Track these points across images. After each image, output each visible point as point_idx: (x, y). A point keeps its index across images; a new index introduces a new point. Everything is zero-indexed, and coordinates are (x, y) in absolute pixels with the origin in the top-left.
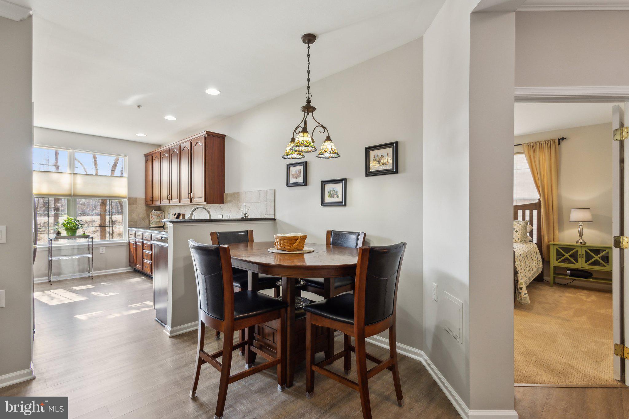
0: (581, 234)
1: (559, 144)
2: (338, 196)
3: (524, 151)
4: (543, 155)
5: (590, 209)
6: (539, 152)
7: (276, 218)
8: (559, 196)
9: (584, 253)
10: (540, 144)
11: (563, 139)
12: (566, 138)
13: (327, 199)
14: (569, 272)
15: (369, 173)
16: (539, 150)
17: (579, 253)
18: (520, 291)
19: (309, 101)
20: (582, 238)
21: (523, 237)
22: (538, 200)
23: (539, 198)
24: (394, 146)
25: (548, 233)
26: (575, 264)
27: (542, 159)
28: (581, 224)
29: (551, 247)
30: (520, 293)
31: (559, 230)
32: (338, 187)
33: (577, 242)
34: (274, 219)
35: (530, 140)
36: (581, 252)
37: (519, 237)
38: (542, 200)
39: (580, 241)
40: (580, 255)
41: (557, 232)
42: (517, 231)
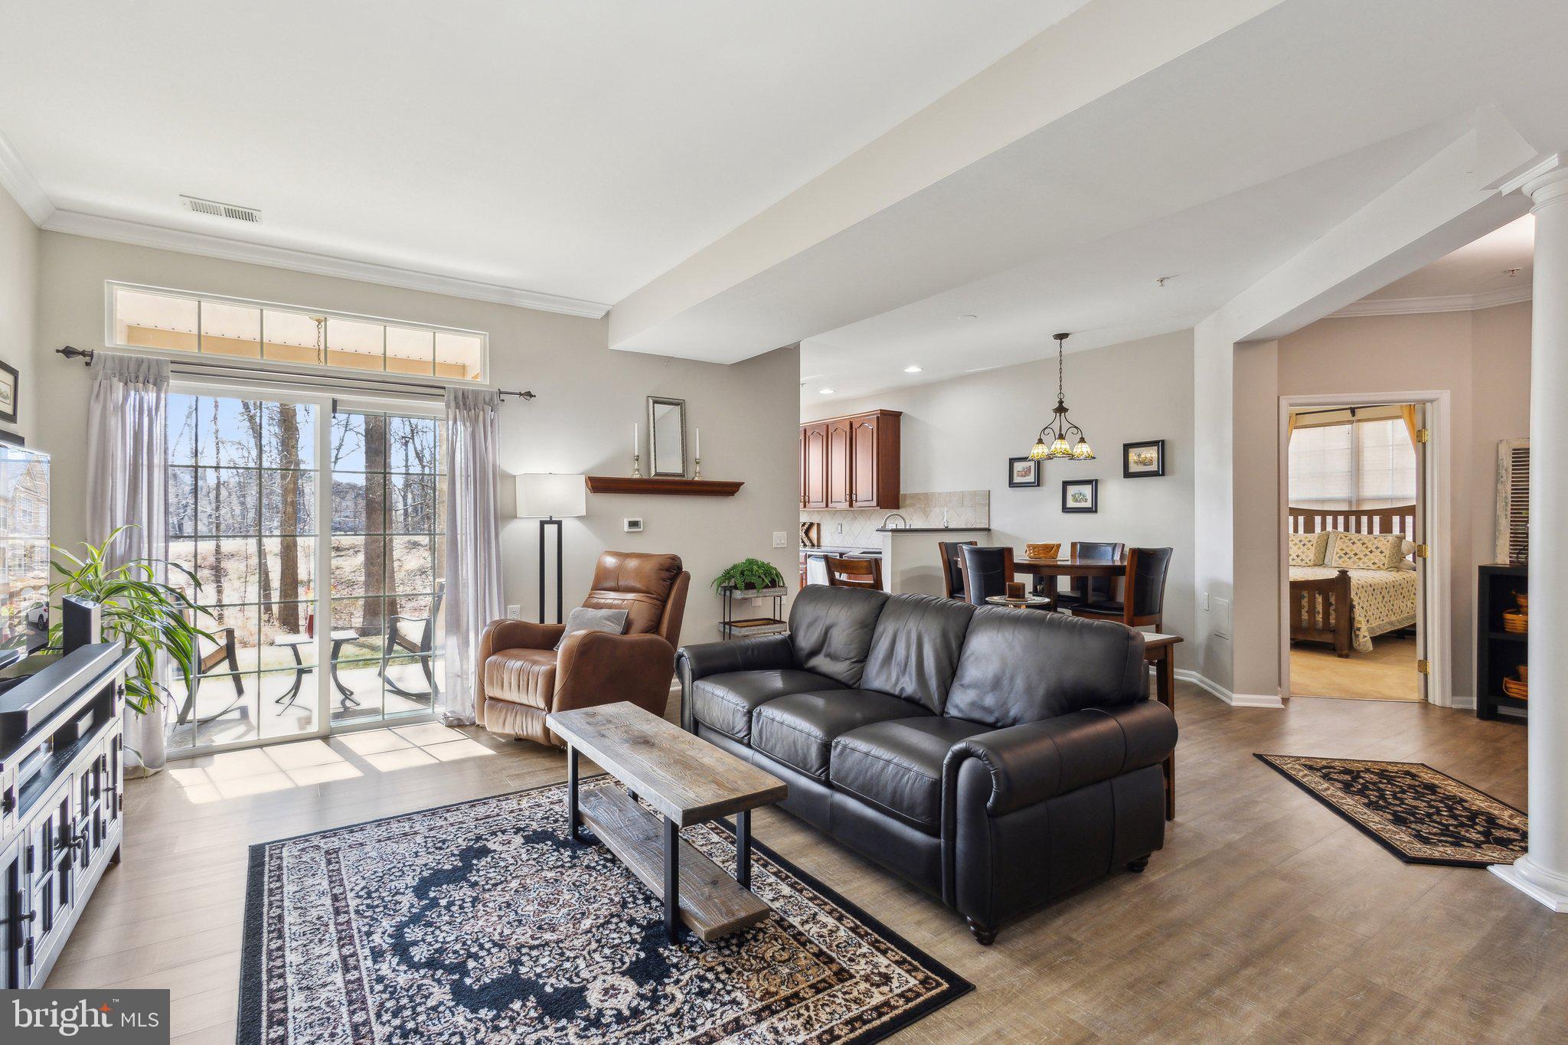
2: (1086, 501)
7: (992, 527)
13: (1071, 504)
15: (1128, 474)
18: (1357, 632)
19: (1061, 402)
21: (1392, 561)
24: (1160, 445)
30: (1358, 636)
32: (1087, 490)
34: (988, 530)
37: (1386, 561)
42: (1382, 552)
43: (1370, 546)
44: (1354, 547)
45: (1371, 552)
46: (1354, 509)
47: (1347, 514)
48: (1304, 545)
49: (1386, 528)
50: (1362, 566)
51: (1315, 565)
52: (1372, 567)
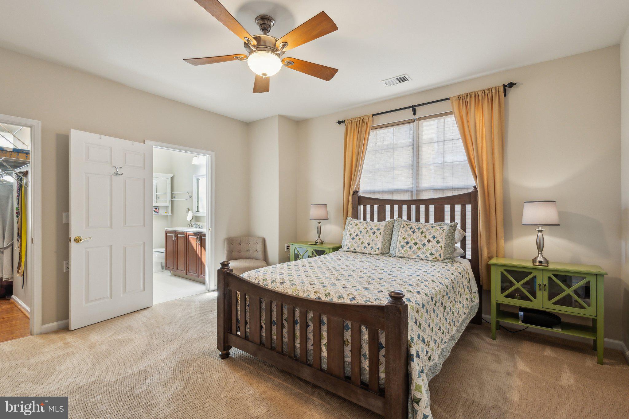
0: (540, 247)
1: (505, 95)
3: (454, 110)
4: (481, 113)
5: (554, 201)
6: (475, 108)
8: (505, 182)
9: (546, 282)
10: (477, 97)
11: (511, 85)
12: (516, 84)
14: (521, 313)
16: (475, 106)
17: (539, 281)
20: (542, 254)
21: (447, 251)
22: (473, 189)
23: (475, 184)
25: (489, 244)
26: (531, 301)
27: (480, 120)
28: (540, 228)
29: (493, 269)
31: (504, 237)
33: (534, 261)
35: (462, 91)
36: (542, 280)
37: (442, 252)
38: (478, 189)
39: (539, 259)
40: (540, 285)
41: (502, 242)
42: (438, 242)
43: (428, 235)
44: (415, 236)
45: (429, 241)
46: (415, 198)
47: (409, 203)
48: (374, 233)
49: (439, 218)
50: (422, 256)
51: (382, 254)
52: (431, 258)
